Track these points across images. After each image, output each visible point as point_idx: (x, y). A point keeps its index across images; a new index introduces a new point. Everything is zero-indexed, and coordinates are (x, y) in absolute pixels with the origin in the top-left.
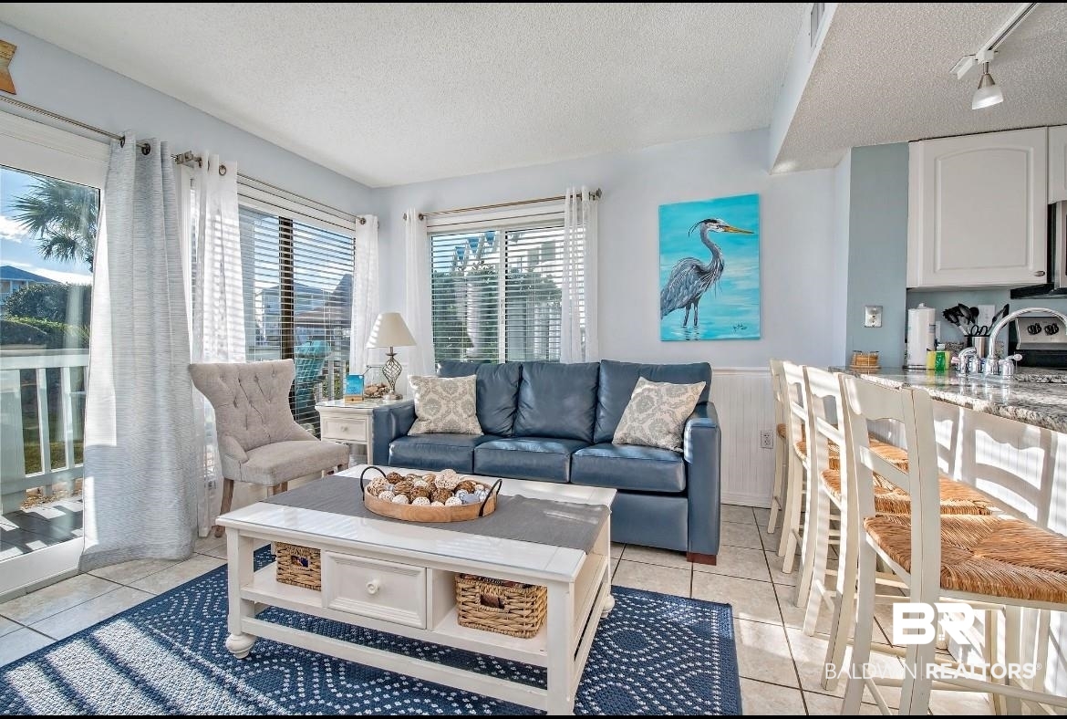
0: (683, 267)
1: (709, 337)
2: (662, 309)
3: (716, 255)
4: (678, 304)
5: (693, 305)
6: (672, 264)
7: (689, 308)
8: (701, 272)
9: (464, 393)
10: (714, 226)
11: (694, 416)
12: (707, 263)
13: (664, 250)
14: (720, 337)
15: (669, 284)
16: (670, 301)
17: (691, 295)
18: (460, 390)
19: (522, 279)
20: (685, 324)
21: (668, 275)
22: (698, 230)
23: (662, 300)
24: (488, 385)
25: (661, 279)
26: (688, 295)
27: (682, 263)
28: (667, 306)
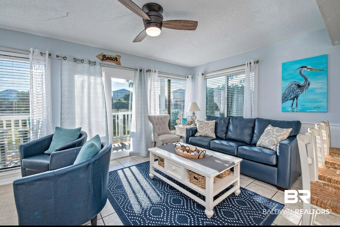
0: (292, 85)
1: (302, 111)
2: (282, 100)
3: (306, 80)
4: (289, 99)
5: (295, 98)
6: (287, 84)
7: (294, 100)
8: (299, 86)
9: (211, 126)
10: (305, 69)
11: (287, 139)
12: (302, 83)
13: (283, 79)
14: (307, 111)
15: (285, 91)
16: (286, 98)
17: (295, 95)
18: (210, 125)
19: (240, 88)
20: (292, 106)
21: (285, 88)
22: (298, 71)
23: (283, 97)
24: (219, 123)
25: (282, 90)
26: (293, 95)
27: (291, 83)
28: (285, 99)
